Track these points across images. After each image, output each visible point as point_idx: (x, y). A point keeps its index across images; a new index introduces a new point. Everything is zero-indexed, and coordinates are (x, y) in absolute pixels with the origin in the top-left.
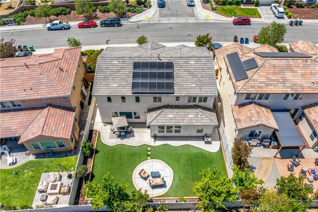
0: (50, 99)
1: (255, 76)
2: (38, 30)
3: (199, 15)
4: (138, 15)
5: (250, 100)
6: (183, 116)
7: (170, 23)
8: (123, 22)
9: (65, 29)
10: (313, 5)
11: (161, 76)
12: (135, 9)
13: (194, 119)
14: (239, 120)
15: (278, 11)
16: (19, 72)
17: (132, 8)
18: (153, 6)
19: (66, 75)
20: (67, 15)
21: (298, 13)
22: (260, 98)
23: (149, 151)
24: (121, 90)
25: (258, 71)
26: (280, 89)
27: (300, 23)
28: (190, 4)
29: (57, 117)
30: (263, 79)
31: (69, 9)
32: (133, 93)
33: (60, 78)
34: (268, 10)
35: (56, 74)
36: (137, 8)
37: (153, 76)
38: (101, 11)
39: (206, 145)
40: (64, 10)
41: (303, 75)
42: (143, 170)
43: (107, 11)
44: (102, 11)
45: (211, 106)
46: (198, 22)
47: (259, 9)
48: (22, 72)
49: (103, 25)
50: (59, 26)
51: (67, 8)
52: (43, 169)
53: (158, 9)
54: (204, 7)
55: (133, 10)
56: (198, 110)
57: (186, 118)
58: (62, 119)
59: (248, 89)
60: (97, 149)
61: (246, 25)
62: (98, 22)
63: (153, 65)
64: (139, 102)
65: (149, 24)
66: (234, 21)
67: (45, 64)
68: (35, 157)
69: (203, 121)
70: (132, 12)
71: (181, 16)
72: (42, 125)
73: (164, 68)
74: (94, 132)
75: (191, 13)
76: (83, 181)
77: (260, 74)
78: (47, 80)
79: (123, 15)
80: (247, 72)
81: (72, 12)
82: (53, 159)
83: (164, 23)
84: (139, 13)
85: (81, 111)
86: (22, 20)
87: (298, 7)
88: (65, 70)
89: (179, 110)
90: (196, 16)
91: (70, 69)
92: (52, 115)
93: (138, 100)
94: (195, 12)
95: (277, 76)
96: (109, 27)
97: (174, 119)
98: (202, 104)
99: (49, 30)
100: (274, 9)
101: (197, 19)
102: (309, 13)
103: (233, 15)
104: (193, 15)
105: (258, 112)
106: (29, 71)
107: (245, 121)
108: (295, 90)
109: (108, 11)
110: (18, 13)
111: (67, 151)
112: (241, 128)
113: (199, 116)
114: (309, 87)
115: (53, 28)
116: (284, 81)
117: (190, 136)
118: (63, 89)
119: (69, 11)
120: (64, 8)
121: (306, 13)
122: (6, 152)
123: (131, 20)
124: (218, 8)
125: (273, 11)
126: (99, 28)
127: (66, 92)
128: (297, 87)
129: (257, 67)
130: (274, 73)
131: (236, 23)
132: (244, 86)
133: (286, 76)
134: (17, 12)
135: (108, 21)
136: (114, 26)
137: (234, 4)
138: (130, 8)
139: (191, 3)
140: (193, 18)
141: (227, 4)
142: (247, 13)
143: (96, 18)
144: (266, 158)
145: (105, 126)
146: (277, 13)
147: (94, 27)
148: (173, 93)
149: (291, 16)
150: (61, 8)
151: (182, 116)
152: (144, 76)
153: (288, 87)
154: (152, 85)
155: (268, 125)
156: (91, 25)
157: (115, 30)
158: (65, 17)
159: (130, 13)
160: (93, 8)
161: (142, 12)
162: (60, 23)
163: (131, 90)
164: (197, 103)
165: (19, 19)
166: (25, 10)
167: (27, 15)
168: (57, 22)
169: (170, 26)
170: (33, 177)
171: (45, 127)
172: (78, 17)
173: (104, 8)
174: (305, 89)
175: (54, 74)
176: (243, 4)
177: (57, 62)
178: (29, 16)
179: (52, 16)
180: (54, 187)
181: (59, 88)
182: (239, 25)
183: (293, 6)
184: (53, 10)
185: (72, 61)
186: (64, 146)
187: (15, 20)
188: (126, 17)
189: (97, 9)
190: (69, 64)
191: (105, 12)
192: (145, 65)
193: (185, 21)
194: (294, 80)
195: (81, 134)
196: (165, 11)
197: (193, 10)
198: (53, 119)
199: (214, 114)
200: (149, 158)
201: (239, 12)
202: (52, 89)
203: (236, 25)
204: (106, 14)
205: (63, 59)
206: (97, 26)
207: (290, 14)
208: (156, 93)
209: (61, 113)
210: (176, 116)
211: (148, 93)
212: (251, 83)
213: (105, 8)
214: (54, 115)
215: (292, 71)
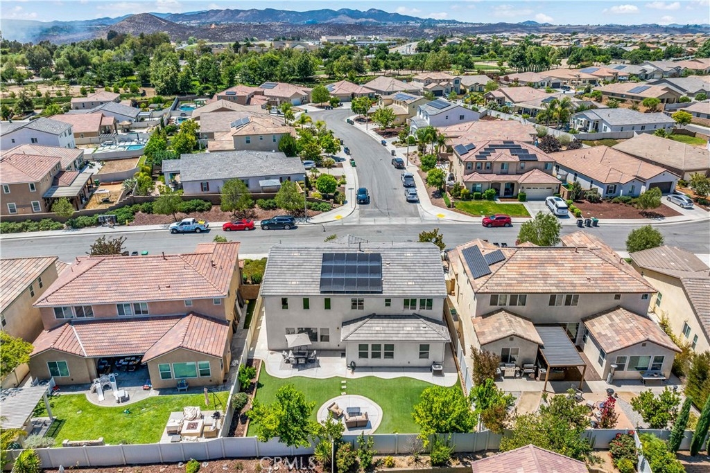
0: (196, 301)
1: (500, 270)
2: (154, 233)
3: (426, 214)
4: (324, 214)
5: (497, 307)
6: (397, 329)
7: (378, 225)
8: (297, 223)
9: (202, 231)
10: (616, 199)
11: (363, 270)
12: (319, 206)
13: (414, 332)
14: (483, 333)
15: (557, 206)
16: (152, 264)
17: (314, 204)
18: (349, 202)
19: (220, 272)
20: (205, 213)
21: (591, 210)
22: (513, 303)
23: (343, 384)
24: (304, 288)
25: (506, 265)
26: (539, 287)
27: (595, 224)
28: (412, 199)
29: (203, 328)
30: (513, 275)
31: (209, 203)
32: (322, 292)
33: (212, 275)
34: (542, 206)
35: (206, 270)
36: (322, 204)
37: (352, 270)
38: (262, 207)
39: (435, 377)
40: (200, 205)
41: (572, 270)
42: (334, 404)
43: (273, 206)
44: (264, 208)
45: (440, 317)
46: (424, 223)
47: (526, 205)
48: (156, 264)
49: (266, 227)
50: (193, 226)
51: (206, 201)
52: (173, 407)
53: (358, 206)
54: (434, 204)
55: (316, 206)
56: (421, 321)
57: (401, 332)
58: (210, 332)
59: (492, 288)
60: (260, 382)
61: (504, 226)
62: (257, 223)
63: (351, 257)
64: (330, 308)
65: (343, 226)
66: (483, 222)
67: (191, 256)
68: (158, 392)
69: (427, 335)
70: (314, 210)
71: (396, 215)
72: (182, 335)
73: (367, 260)
74: (254, 362)
75: (413, 211)
76: (238, 421)
77: (508, 268)
78: (193, 276)
79: (299, 213)
80: (490, 267)
81: (214, 208)
82: (188, 395)
83: (368, 225)
84: (326, 211)
85: (233, 336)
86: (128, 218)
87: (591, 202)
88: (218, 266)
89: (391, 321)
90: (421, 215)
91: (226, 266)
92: (196, 325)
93: (328, 304)
94: (420, 210)
95: (534, 270)
96: (274, 229)
97: (383, 332)
98: (425, 312)
99: (172, 233)
100: (550, 203)
101: (422, 220)
102: (611, 209)
103: (482, 214)
104: (416, 214)
105: (511, 321)
106: (166, 263)
107: (491, 333)
108: (563, 288)
109: (274, 208)
110: (123, 207)
111: (212, 385)
112: (486, 342)
113: (422, 328)
114: (582, 285)
115: (181, 230)
116: (545, 277)
117: (410, 365)
118: (217, 287)
119: (209, 205)
120: (202, 202)
121: (605, 210)
122: (114, 384)
123: (311, 221)
124: (457, 204)
125: (550, 208)
126: (258, 231)
127: (222, 291)
128: (565, 285)
129: (504, 260)
130: (530, 267)
131: (487, 224)
132: (486, 283)
133: (547, 271)
134: (120, 206)
135: (274, 220)
136: (284, 229)
137: (484, 198)
138: (310, 203)
139: (413, 197)
140: (417, 218)
141: (472, 198)
142: (506, 210)
143: (254, 217)
144: (531, 392)
145: (272, 353)
146: (556, 209)
147: (249, 230)
148: (381, 292)
149: (580, 213)
150: (195, 202)
151: (395, 329)
152: (339, 270)
153: (552, 285)
154: (350, 282)
155: (525, 337)
156: (245, 227)
157: (285, 234)
158: (201, 215)
159: (310, 211)
160: (251, 202)
161: (331, 210)
162: (194, 221)
163: (319, 288)
164: (418, 310)
165: (123, 216)
166: (135, 203)
167: (137, 211)
168: (190, 220)
169: (378, 229)
170: (156, 416)
171: (187, 338)
172: (222, 216)
173: (267, 202)
174: (577, 288)
175: (204, 268)
176: (500, 198)
177: (207, 256)
178: (140, 212)
179: (179, 213)
180: (193, 426)
181: (211, 286)
182: (492, 227)
183: (584, 201)
184: (183, 203)
185: (228, 258)
186: (209, 374)
187: (116, 217)
188: (304, 216)
189: (255, 204)
190: (224, 261)
191: (269, 209)
192: (340, 257)
193: (404, 223)
194: (560, 276)
195: (234, 364)
196: (368, 208)
197: (416, 208)
198: (198, 330)
199: (445, 328)
200: (345, 393)
201: (493, 210)
202: (200, 287)
203: (487, 226)
204: (271, 212)
205: (215, 254)
206: (254, 229)
207: (577, 210)
208: (356, 292)
209: (208, 324)
210: (386, 329)
211: (343, 292)
212: (495, 280)
213: (270, 203)
214: (199, 326)
215: (557, 265)
